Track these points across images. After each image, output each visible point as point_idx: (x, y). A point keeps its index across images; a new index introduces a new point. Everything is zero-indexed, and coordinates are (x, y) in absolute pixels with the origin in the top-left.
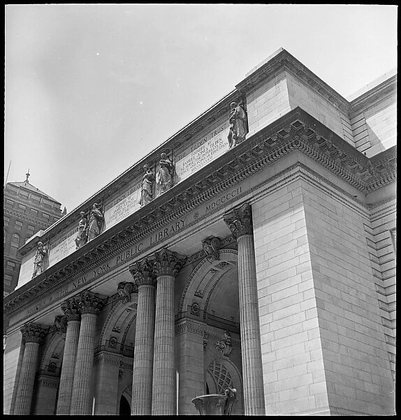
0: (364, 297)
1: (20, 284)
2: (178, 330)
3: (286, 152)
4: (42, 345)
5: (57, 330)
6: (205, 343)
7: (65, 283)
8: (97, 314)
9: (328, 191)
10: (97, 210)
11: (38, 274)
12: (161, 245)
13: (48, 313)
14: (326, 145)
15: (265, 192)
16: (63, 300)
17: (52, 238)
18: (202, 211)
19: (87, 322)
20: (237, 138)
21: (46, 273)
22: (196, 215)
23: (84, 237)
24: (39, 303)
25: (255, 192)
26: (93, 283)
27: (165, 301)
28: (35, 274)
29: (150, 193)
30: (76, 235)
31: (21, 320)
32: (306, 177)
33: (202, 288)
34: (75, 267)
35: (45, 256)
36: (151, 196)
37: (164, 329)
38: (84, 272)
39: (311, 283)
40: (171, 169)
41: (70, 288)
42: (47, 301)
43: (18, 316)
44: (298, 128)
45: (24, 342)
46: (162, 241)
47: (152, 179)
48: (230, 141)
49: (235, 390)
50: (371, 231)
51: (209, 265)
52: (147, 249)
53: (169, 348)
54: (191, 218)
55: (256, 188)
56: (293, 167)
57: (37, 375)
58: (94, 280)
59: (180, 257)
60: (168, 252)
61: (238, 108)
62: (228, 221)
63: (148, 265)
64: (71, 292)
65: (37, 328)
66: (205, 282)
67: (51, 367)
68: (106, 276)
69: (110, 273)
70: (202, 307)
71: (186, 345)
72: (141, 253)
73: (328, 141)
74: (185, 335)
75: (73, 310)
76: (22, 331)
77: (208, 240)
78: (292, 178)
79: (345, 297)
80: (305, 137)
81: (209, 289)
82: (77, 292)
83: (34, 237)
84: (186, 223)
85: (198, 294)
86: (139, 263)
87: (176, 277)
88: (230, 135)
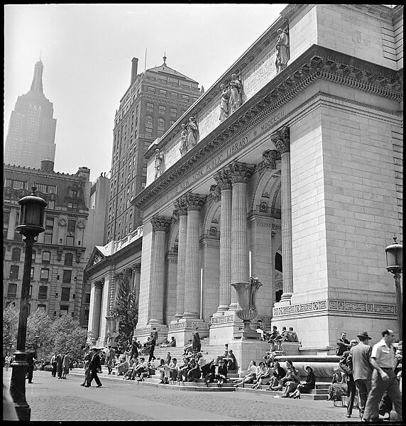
0: (380, 199)
1: (149, 183)
2: (249, 224)
3: (311, 82)
4: (168, 232)
5: (175, 221)
6: (273, 233)
7: (176, 185)
8: (199, 210)
9: (352, 110)
10: (192, 124)
11: (158, 176)
12: (233, 158)
13: (167, 207)
14: (347, 70)
15: (298, 117)
16: (175, 199)
17: (164, 146)
18: (259, 130)
19: (192, 215)
20: (281, 65)
21: (163, 176)
22: (255, 133)
23: (185, 147)
24: (161, 200)
25: (291, 117)
26: (192, 186)
27: (238, 203)
28: (156, 176)
29: (225, 111)
30: (180, 144)
31: (150, 214)
32: (327, 103)
33: (268, 190)
34: (180, 173)
35: (162, 160)
36: (227, 113)
37: (238, 225)
38: (187, 177)
39: (322, 196)
40: (240, 88)
41: (179, 189)
42: (166, 200)
43: (148, 210)
44: (318, 62)
45: (154, 231)
46: (234, 155)
47: (227, 97)
48: (277, 67)
49: (257, 278)
51: (269, 173)
53: (242, 240)
54: (252, 137)
55: (292, 113)
56: (316, 95)
57: (166, 257)
58: (193, 184)
59: (249, 166)
60: (239, 164)
62: (274, 141)
63: (226, 174)
64: (180, 193)
65: (161, 219)
66: (270, 185)
67: (176, 248)
68: (200, 181)
69: (203, 179)
70: (270, 205)
71: (256, 236)
72: (221, 164)
73: (350, 66)
74: (255, 229)
75: (182, 208)
76: (151, 222)
77: (266, 154)
78: (315, 105)
79: (358, 202)
80: (327, 67)
81: (274, 190)
82: (183, 193)
83: (153, 144)
84: (249, 140)
85: (265, 196)
86: (220, 172)
87: (247, 183)
88: (277, 61)
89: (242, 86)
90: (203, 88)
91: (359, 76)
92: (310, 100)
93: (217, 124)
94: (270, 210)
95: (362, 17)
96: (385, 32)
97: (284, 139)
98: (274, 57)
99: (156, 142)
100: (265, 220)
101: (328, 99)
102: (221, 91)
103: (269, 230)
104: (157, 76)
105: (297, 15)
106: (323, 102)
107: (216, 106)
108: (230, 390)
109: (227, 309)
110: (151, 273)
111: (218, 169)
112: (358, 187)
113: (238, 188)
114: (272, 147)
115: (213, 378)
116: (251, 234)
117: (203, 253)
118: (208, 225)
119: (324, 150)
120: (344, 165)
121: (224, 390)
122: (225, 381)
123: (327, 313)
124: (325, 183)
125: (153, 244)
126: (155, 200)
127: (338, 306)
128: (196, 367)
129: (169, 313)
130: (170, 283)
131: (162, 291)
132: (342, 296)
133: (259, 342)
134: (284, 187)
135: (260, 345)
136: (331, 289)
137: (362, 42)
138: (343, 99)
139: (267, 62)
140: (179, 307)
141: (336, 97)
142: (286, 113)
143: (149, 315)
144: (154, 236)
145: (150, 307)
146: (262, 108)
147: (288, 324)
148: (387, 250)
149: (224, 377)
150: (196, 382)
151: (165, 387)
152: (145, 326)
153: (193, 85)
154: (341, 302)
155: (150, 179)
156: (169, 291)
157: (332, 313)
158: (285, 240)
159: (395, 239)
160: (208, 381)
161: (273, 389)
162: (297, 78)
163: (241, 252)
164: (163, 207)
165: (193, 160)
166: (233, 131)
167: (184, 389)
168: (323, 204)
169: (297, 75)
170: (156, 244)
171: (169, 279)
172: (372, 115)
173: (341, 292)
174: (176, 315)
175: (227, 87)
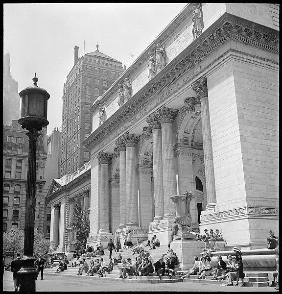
1: (94, 130)
2: (176, 154)
3: (223, 42)
4: (110, 164)
5: (116, 156)
6: (193, 160)
7: (116, 129)
8: (135, 146)
10: (127, 83)
11: (102, 123)
12: (161, 105)
13: (109, 146)
14: (250, 33)
15: (213, 70)
16: (116, 139)
17: (105, 101)
18: (181, 82)
19: (130, 150)
20: (197, 33)
21: (106, 123)
22: (178, 84)
23: (122, 100)
24: (104, 140)
25: (208, 70)
26: (129, 129)
27: (166, 138)
28: (100, 123)
29: (153, 71)
30: (118, 99)
31: (97, 151)
32: (236, 57)
33: (188, 128)
34: (119, 120)
35: (104, 112)
36: (154, 73)
37: (167, 155)
38: (124, 122)
39: (237, 127)
41: (119, 132)
42: (108, 140)
43: (95, 149)
44: (229, 26)
45: (100, 164)
46: (162, 102)
47: (154, 61)
48: (194, 34)
49: (191, 192)
51: (189, 115)
52: (154, 107)
54: (176, 88)
55: (208, 67)
57: (110, 181)
59: (174, 111)
60: (166, 109)
61: (197, 11)
62: (194, 89)
63: (156, 118)
64: (119, 134)
65: (105, 155)
66: (190, 124)
67: (117, 177)
68: (135, 124)
69: (137, 123)
70: (190, 139)
71: (181, 162)
72: (153, 109)
73: (252, 29)
74: (180, 157)
75: (122, 145)
76: (97, 157)
77: (187, 100)
78: (227, 59)
79: (263, 131)
80: (235, 30)
81: (193, 128)
82: (122, 134)
83: (96, 101)
84: (173, 91)
85: (187, 132)
86: (151, 117)
87: (172, 123)
88: (193, 30)
91: (258, 38)
92: (222, 56)
93: (147, 81)
94: (190, 143)
97: (203, 87)
98: (191, 28)
99: (99, 99)
100: (187, 150)
101: (236, 54)
102: (148, 57)
103: (191, 158)
104: (93, 59)
106: (233, 57)
107: (145, 69)
108: (178, 281)
109: (162, 218)
110: (99, 195)
111: (149, 114)
112: (262, 120)
113: (166, 128)
114: (193, 94)
115: (163, 272)
116: (177, 161)
117: (138, 178)
118: (142, 155)
119: (237, 92)
120: (251, 103)
121: (174, 281)
122: (174, 274)
123: (247, 217)
124: (239, 117)
125: (100, 174)
126: (100, 141)
127: (255, 212)
128: (149, 264)
129: (113, 224)
130: (113, 202)
131: (108, 208)
132: (257, 204)
133: (195, 242)
135: (196, 244)
136: (249, 198)
137: (257, 13)
138: (248, 55)
139: (185, 32)
140: (122, 219)
141: (243, 53)
142: (203, 67)
143: (99, 226)
144: (100, 168)
145: (99, 220)
146: (183, 65)
147: (214, 227)
149: (172, 270)
150: (150, 275)
151: (124, 281)
154: (257, 208)
155: (95, 126)
156: (113, 208)
157: (251, 216)
158: (207, 163)
160: (161, 275)
161: (218, 279)
163: (171, 175)
164: (106, 146)
165: (130, 109)
166: (160, 85)
167: (141, 282)
168: (238, 133)
169: (212, 38)
170: (102, 173)
171: (112, 199)
172: (269, 67)
173: (256, 201)
174: (120, 225)
175: (153, 54)
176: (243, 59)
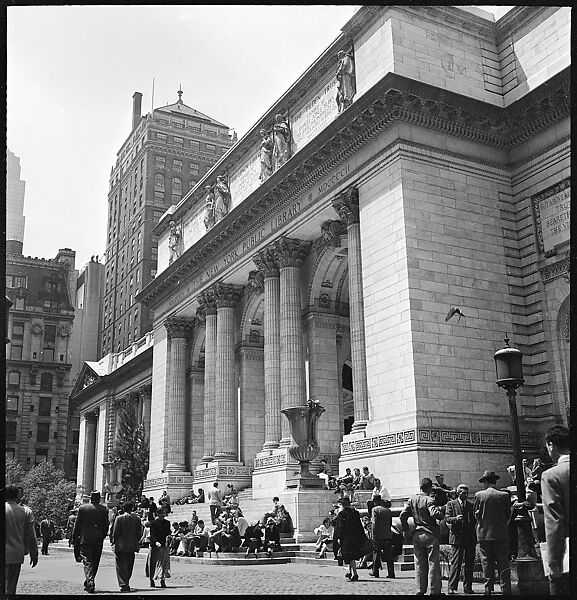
0: (485, 285)
1: (160, 271)
2: (305, 326)
3: (386, 125)
4: (190, 339)
5: (200, 323)
6: (338, 337)
7: (199, 273)
8: (234, 307)
9: (443, 163)
10: (221, 185)
11: (174, 260)
12: (280, 232)
13: (187, 305)
14: (436, 108)
15: (370, 174)
16: (199, 291)
17: (181, 216)
18: (315, 193)
19: (223, 315)
20: (345, 101)
22: (310, 196)
23: (212, 217)
24: (179, 293)
25: (360, 174)
26: (224, 273)
27: (288, 295)
28: (171, 259)
29: (268, 166)
30: (204, 214)
31: (164, 314)
32: (408, 154)
33: (330, 276)
34: (205, 255)
35: (179, 237)
37: (288, 328)
38: (215, 260)
39: (406, 284)
40: (287, 135)
41: (205, 278)
42: (186, 293)
43: (161, 307)
44: (396, 97)
45: (169, 338)
46: (281, 228)
47: (269, 147)
48: (339, 104)
49: (317, 401)
50: (510, 199)
51: (331, 253)
53: (295, 348)
54: (306, 202)
55: (361, 168)
56: (394, 143)
57: (188, 372)
58: (224, 270)
59: (303, 244)
62: (337, 207)
63: (270, 256)
64: (205, 284)
65: (180, 321)
66: (333, 269)
67: (202, 362)
68: (234, 265)
69: (238, 263)
70: (333, 297)
71: (315, 342)
72: (262, 241)
73: (440, 102)
74: (314, 331)
75: (208, 305)
76: (165, 325)
77: (326, 225)
78: (393, 157)
79: (455, 290)
80: (408, 103)
81: (339, 277)
82: (210, 283)
83: (166, 214)
84: (302, 206)
85: (326, 284)
86: (262, 253)
87: (300, 267)
88: (338, 96)
89: (290, 131)
90: (235, 134)
91: (451, 117)
92: (385, 150)
93: (257, 184)
94: (333, 304)
95: (454, 35)
96: (486, 54)
97: (351, 204)
98: (334, 91)
99: (170, 211)
100: (327, 318)
101: (409, 148)
102: (261, 138)
103: (333, 333)
104: (169, 118)
105: (365, 32)
106: (403, 153)
107: (254, 160)
108: (282, 561)
109: (277, 446)
110: (167, 399)
111: (259, 248)
112: (454, 269)
113: (288, 276)
114: (334, 216)
116: (308, 338)
117: (240, 368)
118: (247, 328)
119: (407, 219)
120: (433, 239)
123: (417, 448)
124: (410, 265)
125: (169, 357)
126: (171, 293)
127: (432, 436)
129: (193, 454)
130: (195, 411)
131: (183, 424)
132: (436, 423)
133: (323, 492)
134: (352, 272)
135: (323, 495)
136: (421, 414)
137: (455, 68)
138: (431, 148)
139: (325, 97)
140: (207, 446)
141: (422, 146)
142: (353, 168)
143: (166, 458)
144: (169, 346)
145: (166, 446)
146: (319, 162)
147: (360, 465)
148: (496, 357)
150: (235, 551)
151: (190, 562)
152: (160, 475)
153: (222, 130)
154: (435, 431)
155: (164, 260)
156: (194, 424)
157: (424, 446)
158: (355, 347)
159: (507, 341)
162: (368, 119)
163: (295, 364)
164: (182, 304)
165: (224, 237)
166: (278, 195)
167: (218, 563)
168: (407, 294)
169: (367, 116)
170: (173, 357)
171: (193, 405)
172: (471, 170)
173: (435, 417)
174: (205, 457)
175: (269, 133)
176: (421, 157)
